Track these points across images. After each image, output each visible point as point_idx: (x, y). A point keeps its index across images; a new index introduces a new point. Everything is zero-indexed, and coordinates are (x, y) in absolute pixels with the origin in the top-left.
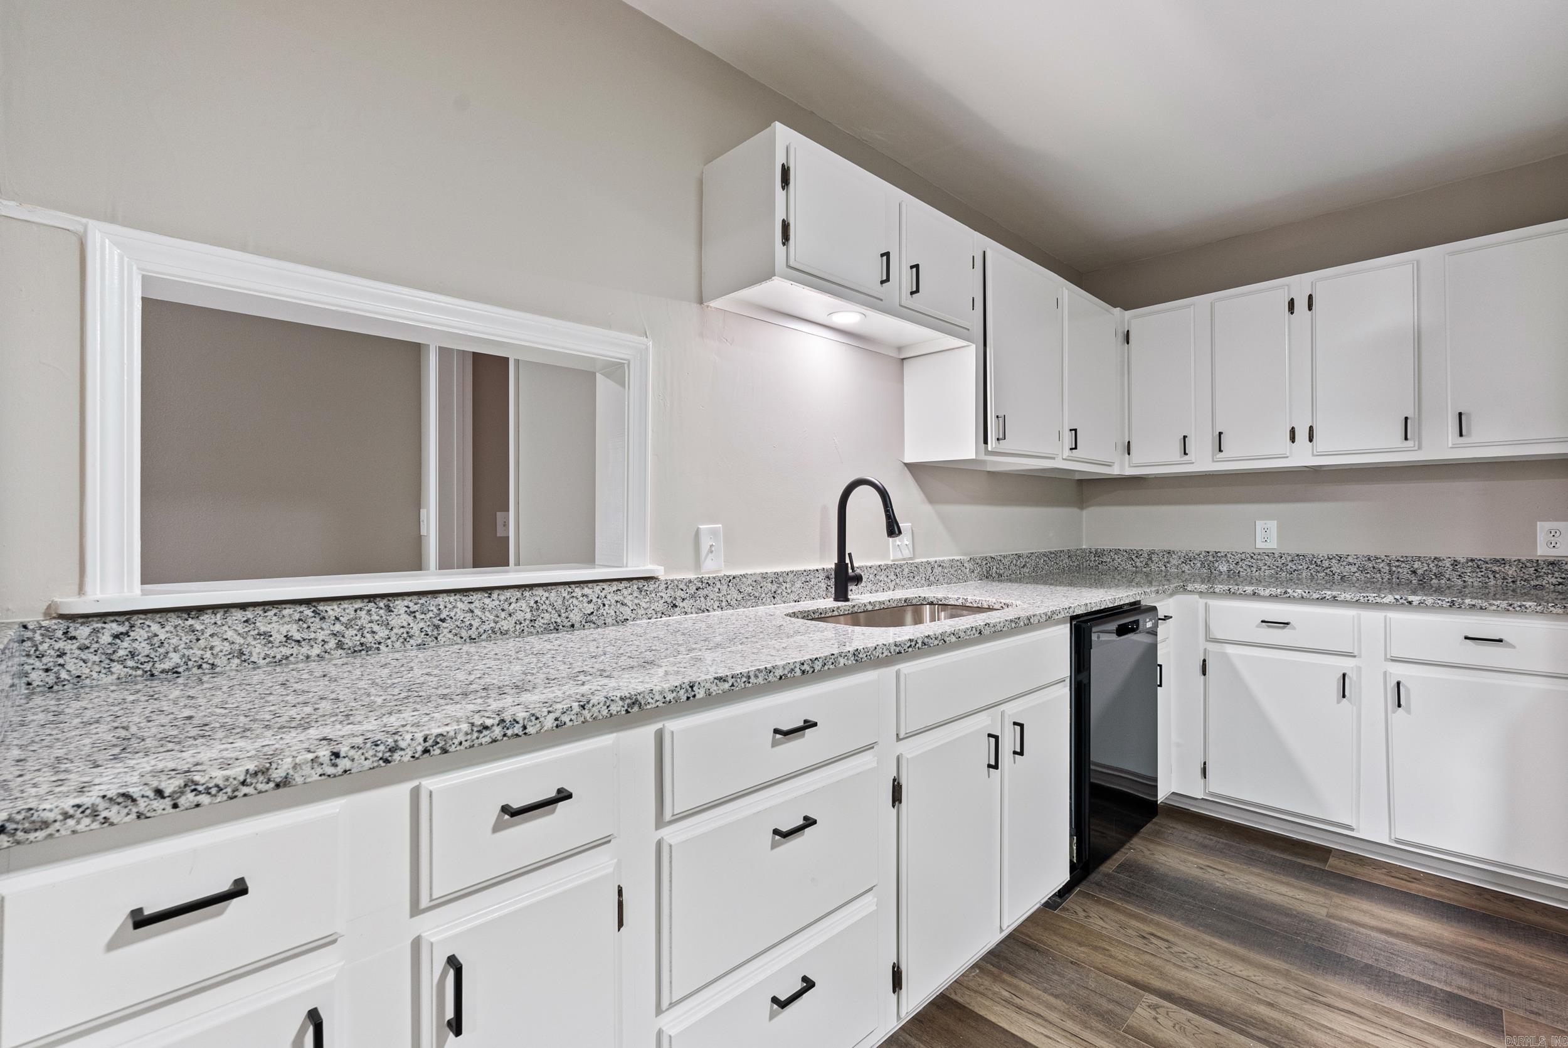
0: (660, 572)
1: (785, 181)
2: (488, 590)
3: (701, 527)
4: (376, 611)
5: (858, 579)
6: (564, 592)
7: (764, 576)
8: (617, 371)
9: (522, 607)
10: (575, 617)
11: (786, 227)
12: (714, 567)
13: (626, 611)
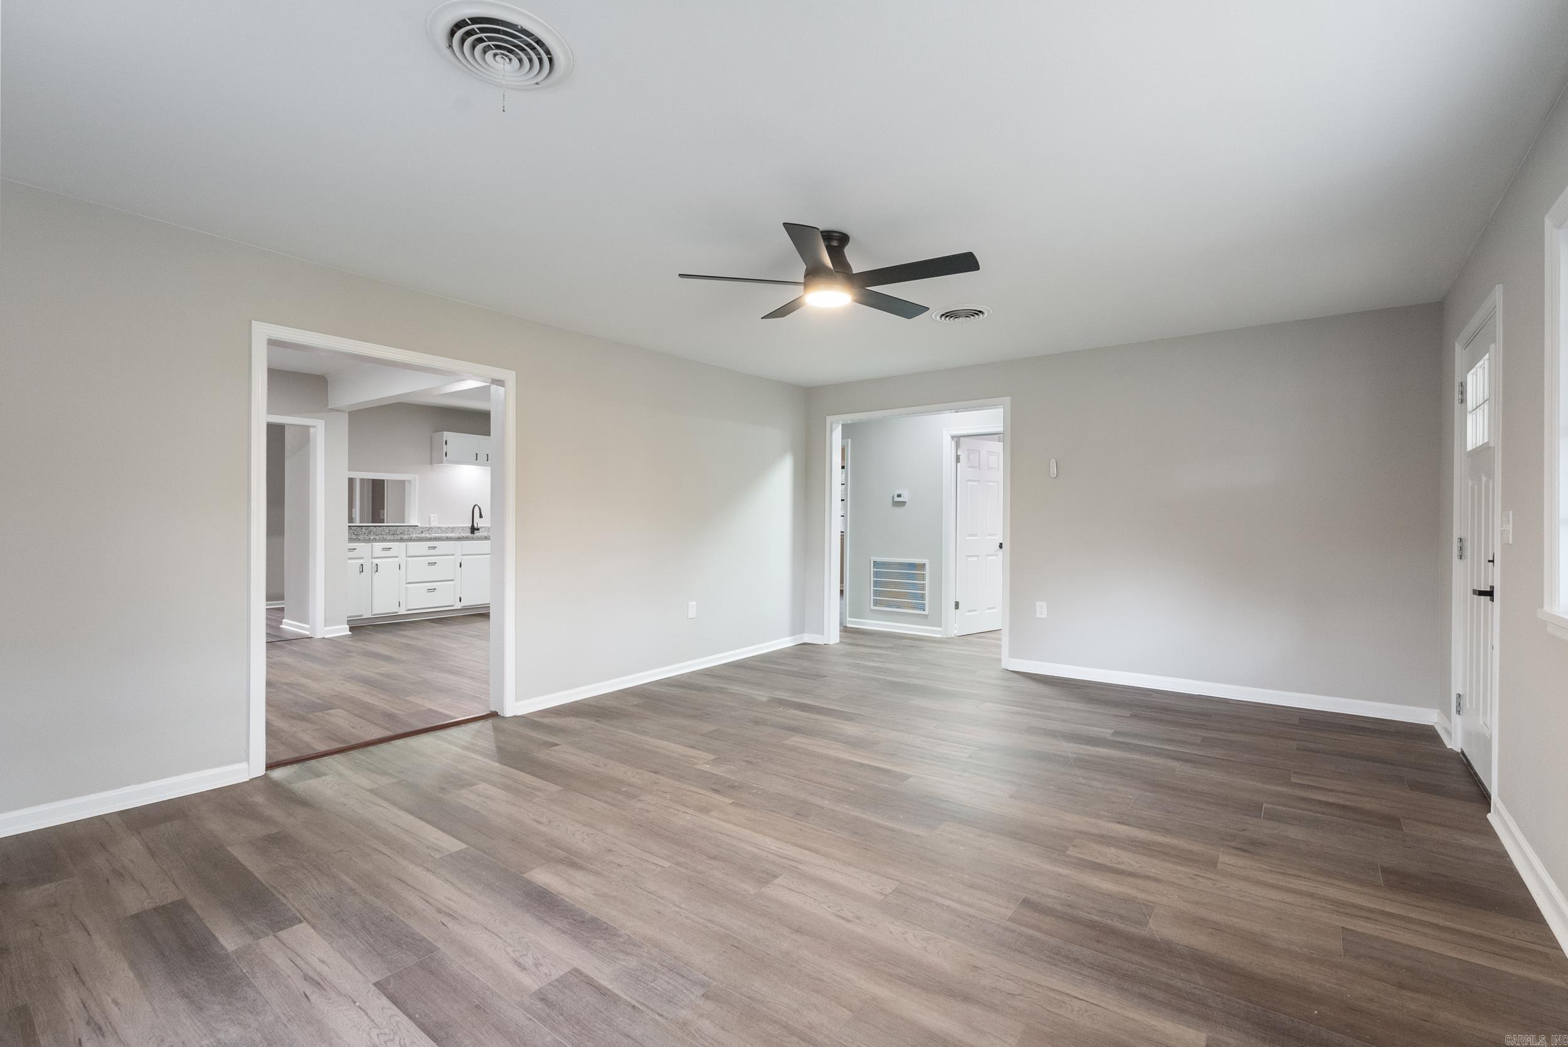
0: (418, 524)
1: (446, 444)
2: (380, 526)
3: (432, 515)
4: (360, 529)
5: (478, 529)
6: (396, 528)
7: (449, 527)
8: (409, 481)
9: (387, 530)
10: (398, 533)
11: (446, 453)
12: (433, 524)
13: (410, 533)
